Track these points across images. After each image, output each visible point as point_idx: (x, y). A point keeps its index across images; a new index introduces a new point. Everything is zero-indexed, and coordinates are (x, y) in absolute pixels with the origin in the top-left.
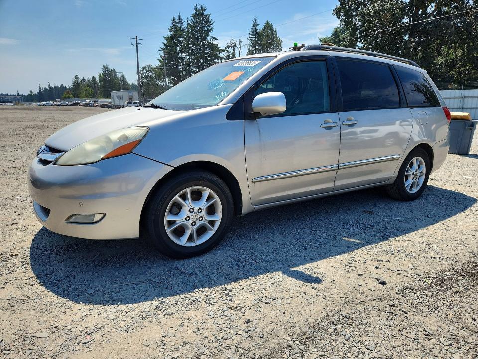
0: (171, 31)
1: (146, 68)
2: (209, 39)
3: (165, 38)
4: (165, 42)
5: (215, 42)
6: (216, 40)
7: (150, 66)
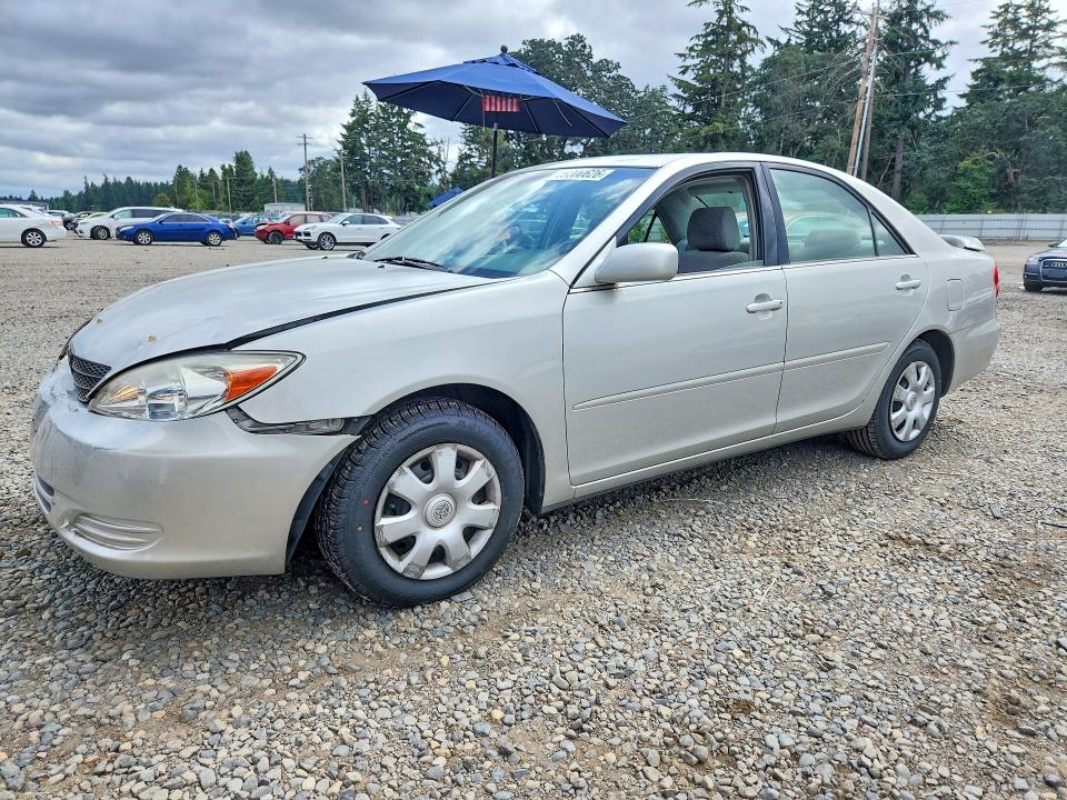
0: (353, 115)
1: (313, 161)
2: (410, 126)
3: (344, 126)
4: (345, 132)
5: (419, 131)
6: (422, 126)
7: (320, 159)
